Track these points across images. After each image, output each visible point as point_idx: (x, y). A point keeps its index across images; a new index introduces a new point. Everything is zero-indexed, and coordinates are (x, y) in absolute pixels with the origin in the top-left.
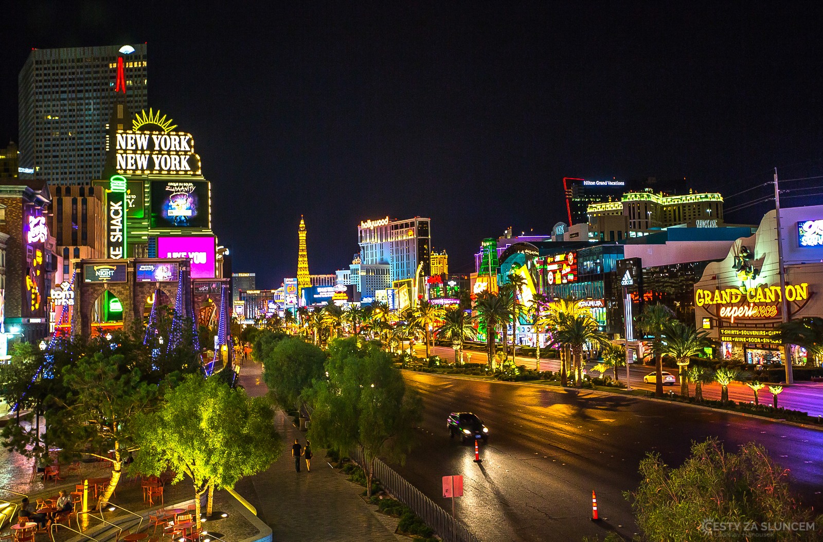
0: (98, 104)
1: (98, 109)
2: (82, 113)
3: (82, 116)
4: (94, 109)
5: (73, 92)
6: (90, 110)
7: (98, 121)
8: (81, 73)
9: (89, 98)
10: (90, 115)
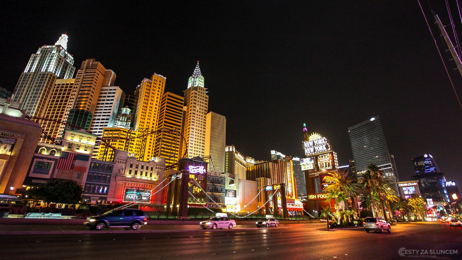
0: (368, 138)
1: (368, 140)
2: (364, 142)
3: (364, 143)
4: (367, 140)
5: (360, 137)
6: (366, 141)
7: (369, 143)
8: (361, 130)
9: (365, 137)
10: (366, 142)
